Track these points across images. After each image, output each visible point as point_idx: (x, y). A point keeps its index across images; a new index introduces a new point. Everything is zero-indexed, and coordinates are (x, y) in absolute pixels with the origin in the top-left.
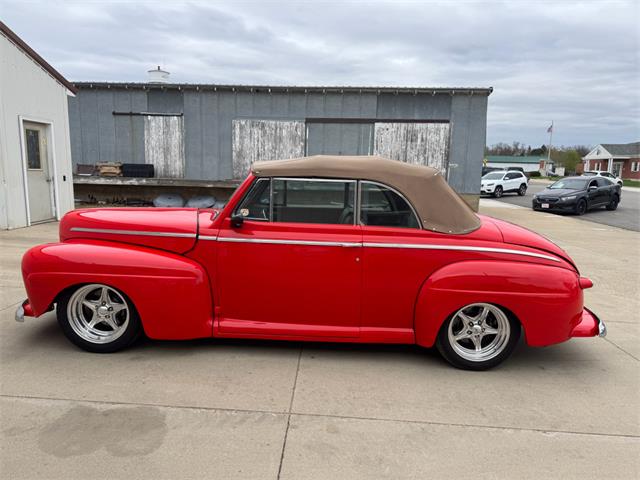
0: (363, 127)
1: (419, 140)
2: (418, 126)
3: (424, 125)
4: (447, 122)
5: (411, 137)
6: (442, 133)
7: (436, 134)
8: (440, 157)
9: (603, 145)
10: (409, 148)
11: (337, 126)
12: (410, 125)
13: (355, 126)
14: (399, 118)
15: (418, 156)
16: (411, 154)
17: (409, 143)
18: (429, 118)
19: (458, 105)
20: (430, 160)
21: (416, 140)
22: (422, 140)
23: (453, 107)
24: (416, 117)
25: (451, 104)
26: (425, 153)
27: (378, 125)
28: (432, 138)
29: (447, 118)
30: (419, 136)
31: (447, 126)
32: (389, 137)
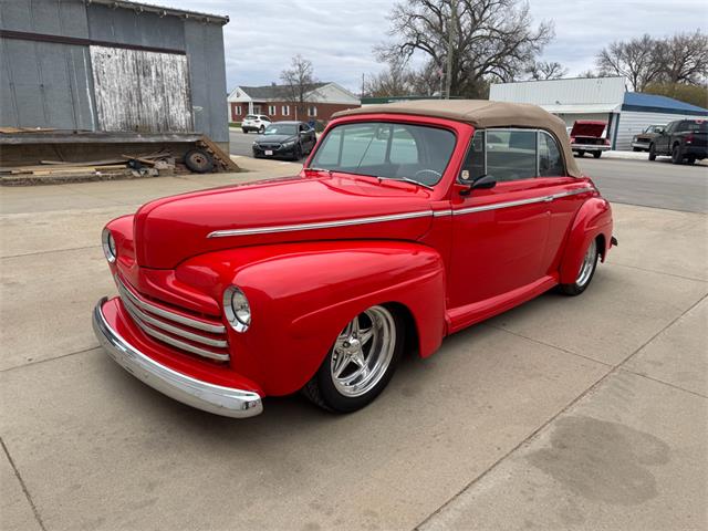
0: (72, 50)
1: (154, 74)
2: (149, 55)
3: (157, 55)
4: (183, 53)
5: (142, 70)
6: (179, 67)
7: (172, 67)
8: (182, 98)
9: (242, 88)
10: (142, 83)
11: (31, 45)
12: (139, 53)
13: (59, 47)
14: (122, 41)
15: (155, 94)
16: (147, 92)
17: (141, 77)
18: (161, 46)
19: (192, 32)
20: (170, 101)
21: (150, 74)
22: (157, 74)
23: (187, 34)
24: (145, 43)
25: (183, 29)
26: (163, 92)
27: (94, 49)
28: (168, 72)
29: (183, 49)
30: (153, 68)
31: (184, 58)
32: (113, 67)
